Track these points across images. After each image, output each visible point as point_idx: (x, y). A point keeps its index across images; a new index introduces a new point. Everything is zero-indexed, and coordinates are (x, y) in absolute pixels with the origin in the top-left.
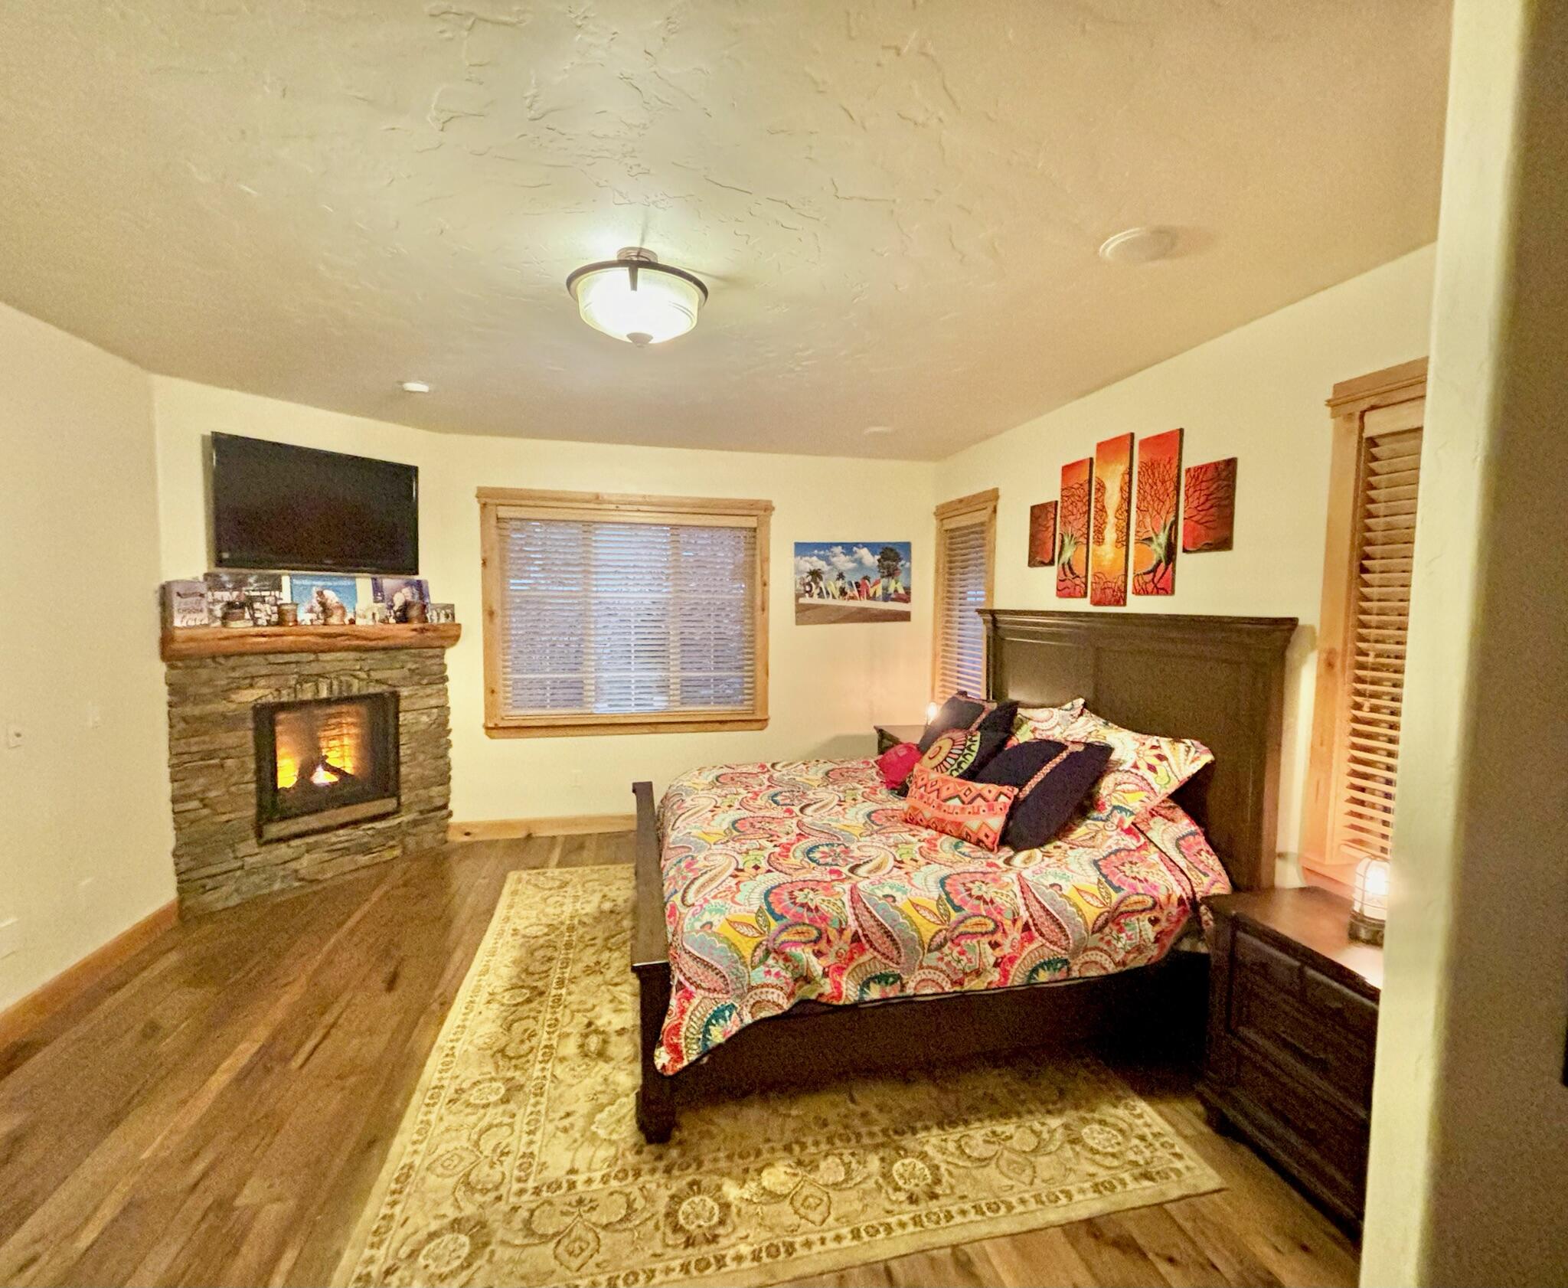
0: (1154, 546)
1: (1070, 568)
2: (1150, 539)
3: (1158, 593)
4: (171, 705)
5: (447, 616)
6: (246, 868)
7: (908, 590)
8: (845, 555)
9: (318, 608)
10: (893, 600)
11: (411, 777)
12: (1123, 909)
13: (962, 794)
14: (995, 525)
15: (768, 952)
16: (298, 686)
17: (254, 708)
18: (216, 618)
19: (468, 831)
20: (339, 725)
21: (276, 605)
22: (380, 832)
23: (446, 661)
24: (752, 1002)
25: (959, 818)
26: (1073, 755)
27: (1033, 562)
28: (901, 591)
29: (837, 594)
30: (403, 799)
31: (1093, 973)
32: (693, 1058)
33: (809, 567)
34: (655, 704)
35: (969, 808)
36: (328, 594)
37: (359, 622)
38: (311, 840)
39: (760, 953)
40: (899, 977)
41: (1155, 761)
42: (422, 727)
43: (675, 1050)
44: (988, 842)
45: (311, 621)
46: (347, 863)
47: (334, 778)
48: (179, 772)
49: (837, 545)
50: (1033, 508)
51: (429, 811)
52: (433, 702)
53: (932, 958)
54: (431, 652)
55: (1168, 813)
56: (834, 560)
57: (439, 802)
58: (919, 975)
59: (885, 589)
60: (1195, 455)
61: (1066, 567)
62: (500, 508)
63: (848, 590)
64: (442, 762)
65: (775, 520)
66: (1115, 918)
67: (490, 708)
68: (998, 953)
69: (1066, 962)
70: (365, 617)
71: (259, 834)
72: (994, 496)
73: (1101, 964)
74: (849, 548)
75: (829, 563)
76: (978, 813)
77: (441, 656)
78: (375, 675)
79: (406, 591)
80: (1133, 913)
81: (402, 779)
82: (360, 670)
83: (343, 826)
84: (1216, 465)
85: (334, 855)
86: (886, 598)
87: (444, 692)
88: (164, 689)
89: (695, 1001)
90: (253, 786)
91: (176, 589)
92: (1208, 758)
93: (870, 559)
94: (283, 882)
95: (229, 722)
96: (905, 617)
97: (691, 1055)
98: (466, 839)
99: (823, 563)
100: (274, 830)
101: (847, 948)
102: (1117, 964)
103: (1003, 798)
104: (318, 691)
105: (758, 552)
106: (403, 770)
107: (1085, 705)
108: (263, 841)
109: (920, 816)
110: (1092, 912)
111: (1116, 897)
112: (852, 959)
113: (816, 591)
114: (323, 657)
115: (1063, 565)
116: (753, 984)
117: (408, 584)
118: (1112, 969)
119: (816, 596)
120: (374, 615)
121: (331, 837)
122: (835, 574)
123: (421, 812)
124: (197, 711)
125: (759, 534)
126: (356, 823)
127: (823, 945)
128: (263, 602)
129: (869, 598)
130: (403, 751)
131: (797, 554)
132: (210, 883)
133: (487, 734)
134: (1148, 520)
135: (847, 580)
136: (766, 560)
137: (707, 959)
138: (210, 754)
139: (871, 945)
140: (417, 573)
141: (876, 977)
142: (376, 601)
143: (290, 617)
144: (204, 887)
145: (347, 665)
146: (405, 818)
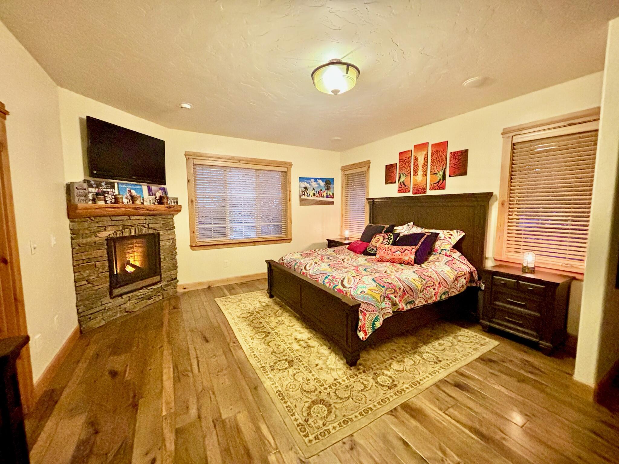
0: (438, 175)
1: (404, 184)
2: (436, 173)
3: (440, 189)
4: (72, 239)
5: (174, 202)
6: (107, 309)
7: (333, 194)
8: (315, 182)
9: (129, 197)
10: (329, 197)
11: (164, 267)
12: (458, 276)
13: (400, 250)
14: (369, 173)
15: (384, 297)
16: (123, 230)
17: (107, 240)
18: (90, 200)
19: (185, 287)
20: (133, 247)
21: (113, 195)
22: (155, 289)
23: (174, 221)
24: (383, 313)
25: (400, 257)
26: (428, 236)
27: (387, 183)
28: (331, 195)
29: (312, 195)
30: (162, 276)
31: (453, 295)
32: (370, 334)
33: (304, 186)
34: (251, 235)
35: (404, 254)
36: (133, 191)
37: (145, 203)
38: (130, 295)
39: (382, 298)
40: (413, 301)
41: (450, 236)
42: (168, 247)
43: (365, 332)
44: (412, 263)
45: (127, 202)
46: (144, 303)
47: (134, 269)
48: (77, 268)
49: (312, 178)
50: (386, 166)
51: (172, 280)
52: (170, 237)
53: (421, 295)
54: (169, 217)
55: (453, 251)
56: (311, 184)
57: (174, 277)
58: (418, 300)
59: (327, 194)
60: (451, 149)
61: (402, 183)
62: (194, 160)
63: (316, 194)
64: (174, 260)
65: (293, 170)
66: (456, 279)
67: (192, 239)
68: (435, 291)
69: (448, 292)
70: (147, 202)
71: (111, 293)
72: (368, 163)
73: (455, 292)
74: (316, 180)
75: (310, 185)
76: (407, 255)
77: (172, 219)
78: (151, 226)
79: (160, 191)
80: (460, 277)
81: (162, 267)
82: (145, 224)
83: (142, 288)
84: (461, 151)
85: (140, 300)
86: (327, 197)
87: (174, 233)
88: (69, 232)
89: (367, 316)
90: (108, 273)
91: (76, 186)
92: (464, 234)
93: (322, 184)
94: (120, 313)
95: (96, 246)
96: (332, 203)
97: (370, 333)
98: (185, 290)
99: (308, 185)
100: (116, 292)
101: (402, 294)
102: (458, 291)
103: (413, 250)
104: (131, 233)
105: (288, 180)
106: (162, 265)
107: (414, 224)
108: (112, 297)
109: (385, 258)
110: (452, 277)
111: (456, 273)
112: (403, 297)
113: (306, 194)
114: (133, 218)
115: (401, 183)
116: (383, 308)
117: (160, 189)
118: (457, 293)
119: (306, 196)
120: (150, 201)
121: (137, 293)
122: (312, 188)
123: (168, 281)
124: (84, 241)
125: (288, 173)
126: (146, 287)
127: (396, 294)
128: (108, 194)
129: (322, 197)
130: (162, 257)
131: (300, 181)
132: (92, 317)
133: (191, 249)
134: (435, 167)
135: (315, 190)
136: (290, 183)
137: (368, 302)
138: (89, 260)
139: (408, 293)
140: (165, 184)
141: (409, 302)
142: (150, 195)
143: (120, 200)
144: (90, 318)
145: (142, 222)
146: (162, 284)
